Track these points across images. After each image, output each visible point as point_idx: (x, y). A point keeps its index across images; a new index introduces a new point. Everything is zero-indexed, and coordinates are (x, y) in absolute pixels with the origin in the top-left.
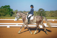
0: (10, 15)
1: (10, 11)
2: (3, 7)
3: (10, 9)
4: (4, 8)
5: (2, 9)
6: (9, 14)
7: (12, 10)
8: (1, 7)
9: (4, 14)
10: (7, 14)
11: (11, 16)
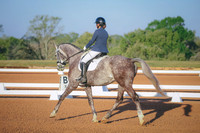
0: (183, 55)
1: (182, 39)
2: (156, 23)
3: (184, 31)
4: (159, 28)
5: (153, 30)
6: (181, 50)
7: (191, 34)
8: (151, 24)
9: (160, 51)
10: (170, 49)
11: (188, 56)
